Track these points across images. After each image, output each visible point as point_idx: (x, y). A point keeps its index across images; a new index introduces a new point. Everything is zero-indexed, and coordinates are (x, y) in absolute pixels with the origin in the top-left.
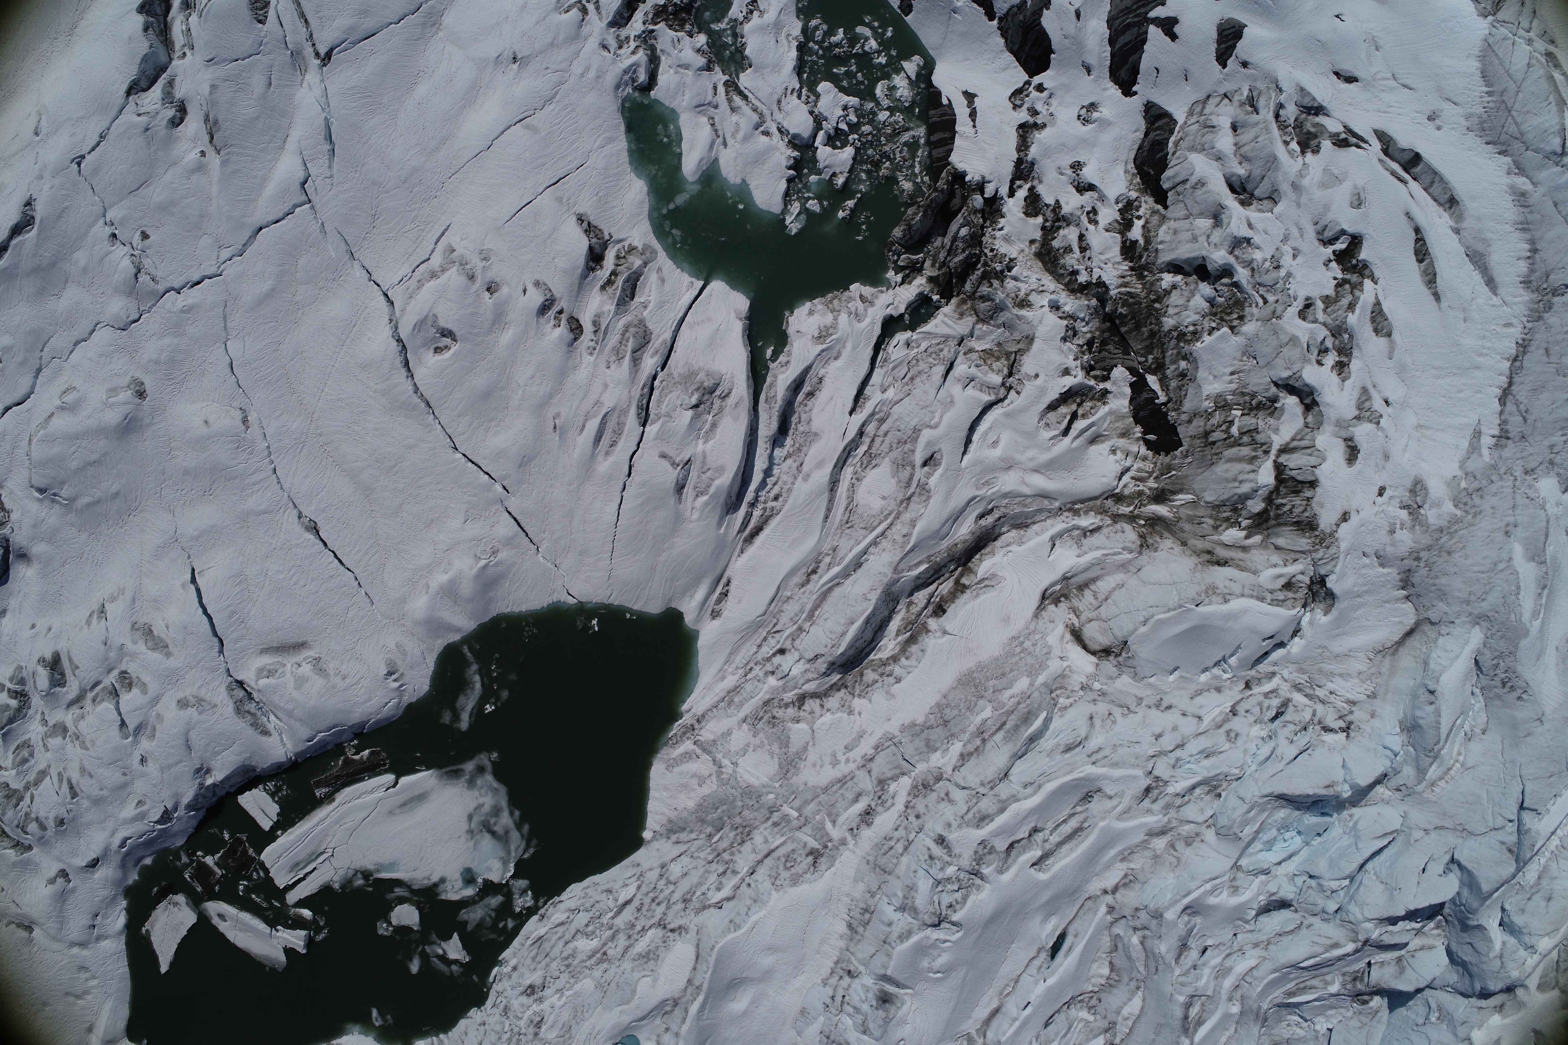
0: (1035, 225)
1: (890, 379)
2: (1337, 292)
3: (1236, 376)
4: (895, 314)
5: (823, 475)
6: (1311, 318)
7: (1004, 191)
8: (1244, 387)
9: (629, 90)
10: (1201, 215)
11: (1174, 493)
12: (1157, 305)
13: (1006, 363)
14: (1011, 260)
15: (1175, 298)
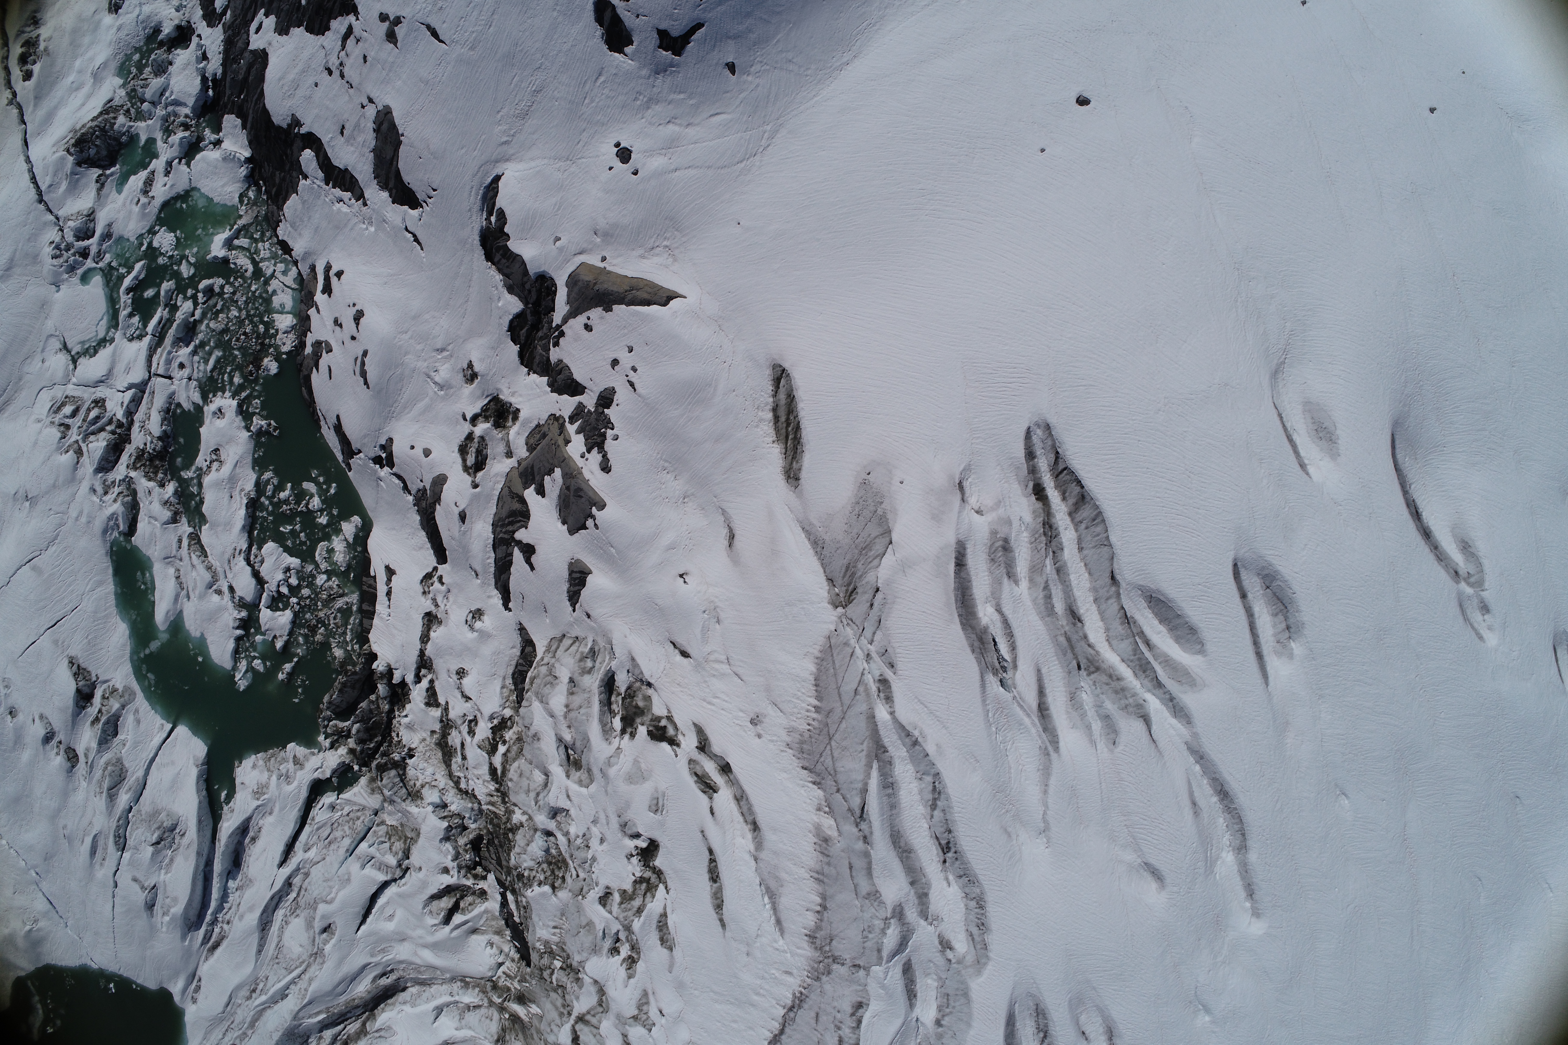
0: (433, 717)
1: (315, 837)
2: (635, 890)
3: (558, 931)
4: (321, 777)
5: (253, 918)
6: (608, 908)
7: (410, 678)
8: (564, 943)
9: (116, 534)
10: (537, 767)
11: (530, 1001)
12: (510, 835)
13: (403, 845)
14: (410, 749)
15: (520, 838)
